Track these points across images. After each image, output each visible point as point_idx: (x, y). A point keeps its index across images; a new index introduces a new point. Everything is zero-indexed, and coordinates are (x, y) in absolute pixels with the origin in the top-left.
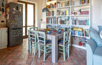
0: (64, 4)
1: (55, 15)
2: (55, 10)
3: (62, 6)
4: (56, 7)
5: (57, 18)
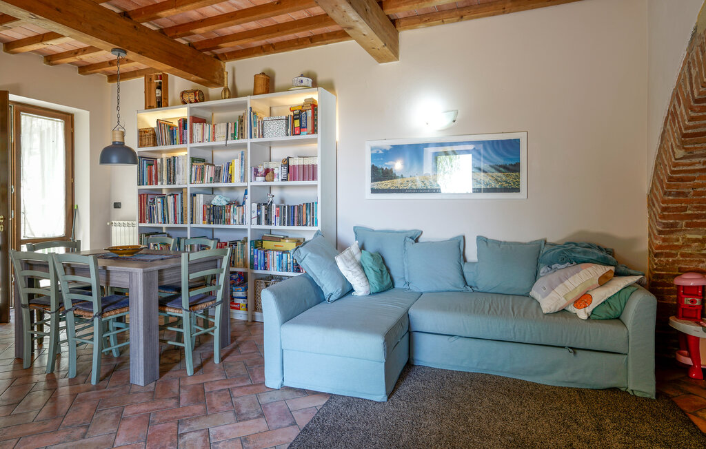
0: (221, 129)
1: (184, 178)
2: (183, 154)
3: (214, 139)
4: (185, 139)
5: (191, 194)
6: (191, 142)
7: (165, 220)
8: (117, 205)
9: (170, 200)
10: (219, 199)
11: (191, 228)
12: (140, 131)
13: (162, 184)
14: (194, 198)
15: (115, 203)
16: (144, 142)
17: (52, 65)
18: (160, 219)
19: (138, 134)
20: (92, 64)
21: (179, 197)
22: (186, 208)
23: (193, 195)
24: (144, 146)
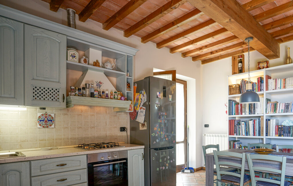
0: (290, 81)
3: (285, 87)
4: (262, 88)
5: (266, 120)
6: (267, 89)
7: (247, 133)
8: (207, 126)
9: (251, 123)
10: (288, 122)
11: (266, 138)
12: (230, 86)
13: (245, 114)
14: (269, 122)
15: (205, 125)
16: (232, 92)
17: (186, 57)
18: (244, 133)
19: (229, 88)
20: (201, 55)
21: (257, 122)
22: (263, 127)
23: (268, 120)
24: (233, 94)
